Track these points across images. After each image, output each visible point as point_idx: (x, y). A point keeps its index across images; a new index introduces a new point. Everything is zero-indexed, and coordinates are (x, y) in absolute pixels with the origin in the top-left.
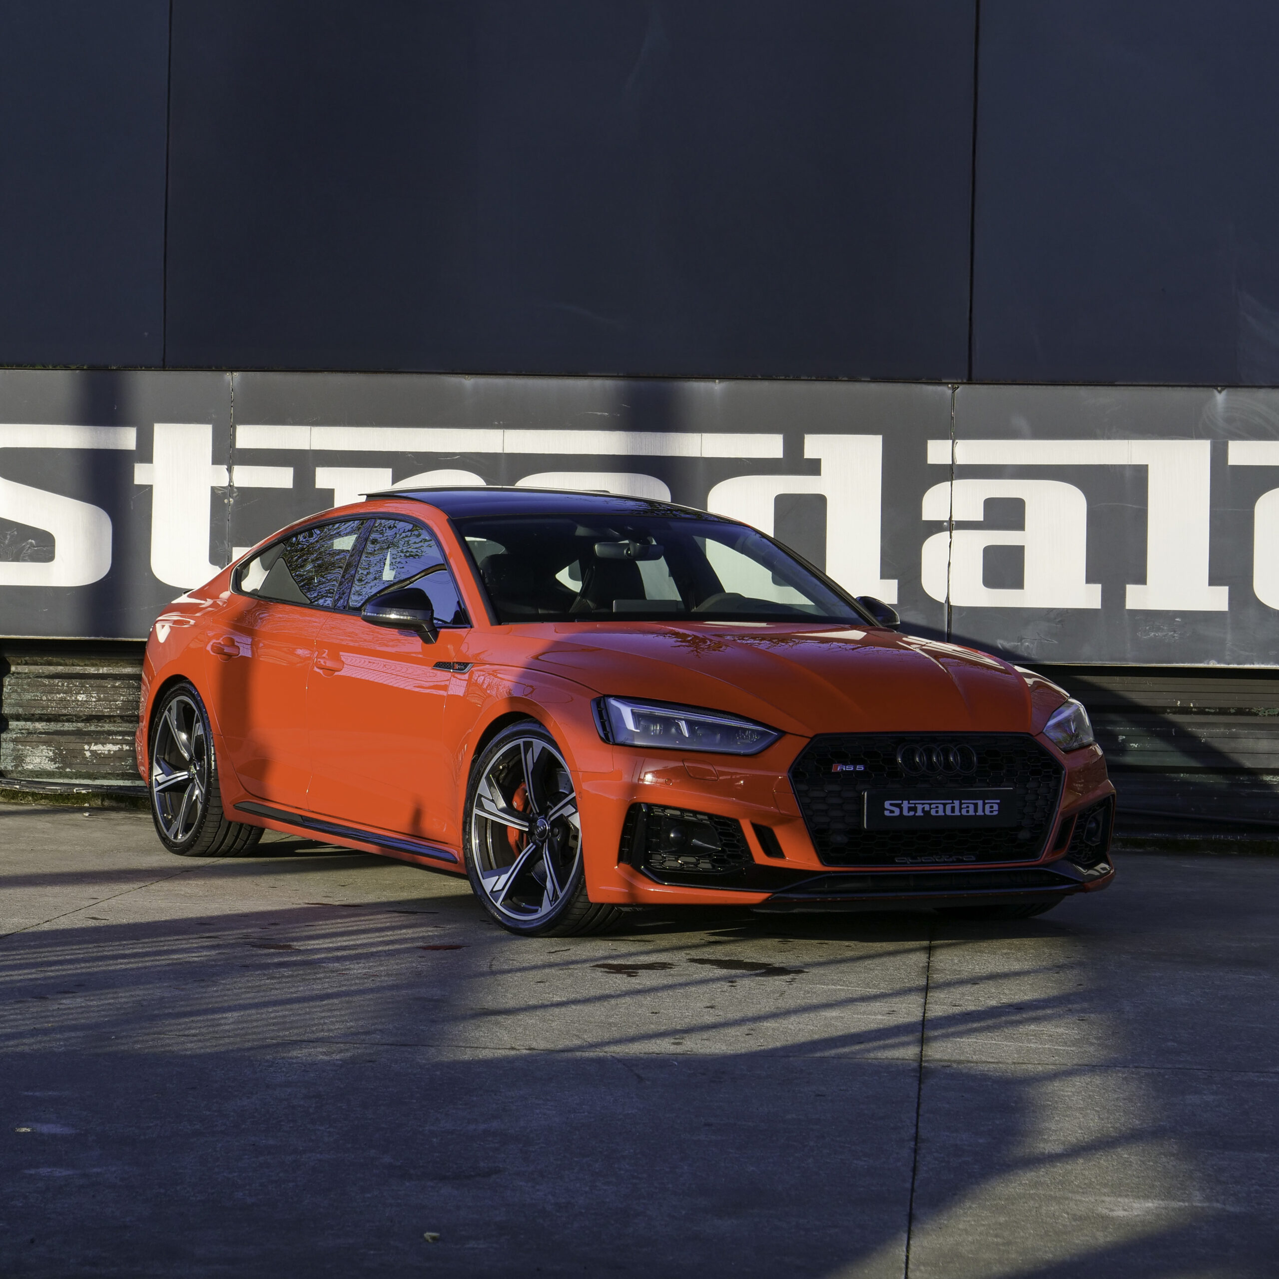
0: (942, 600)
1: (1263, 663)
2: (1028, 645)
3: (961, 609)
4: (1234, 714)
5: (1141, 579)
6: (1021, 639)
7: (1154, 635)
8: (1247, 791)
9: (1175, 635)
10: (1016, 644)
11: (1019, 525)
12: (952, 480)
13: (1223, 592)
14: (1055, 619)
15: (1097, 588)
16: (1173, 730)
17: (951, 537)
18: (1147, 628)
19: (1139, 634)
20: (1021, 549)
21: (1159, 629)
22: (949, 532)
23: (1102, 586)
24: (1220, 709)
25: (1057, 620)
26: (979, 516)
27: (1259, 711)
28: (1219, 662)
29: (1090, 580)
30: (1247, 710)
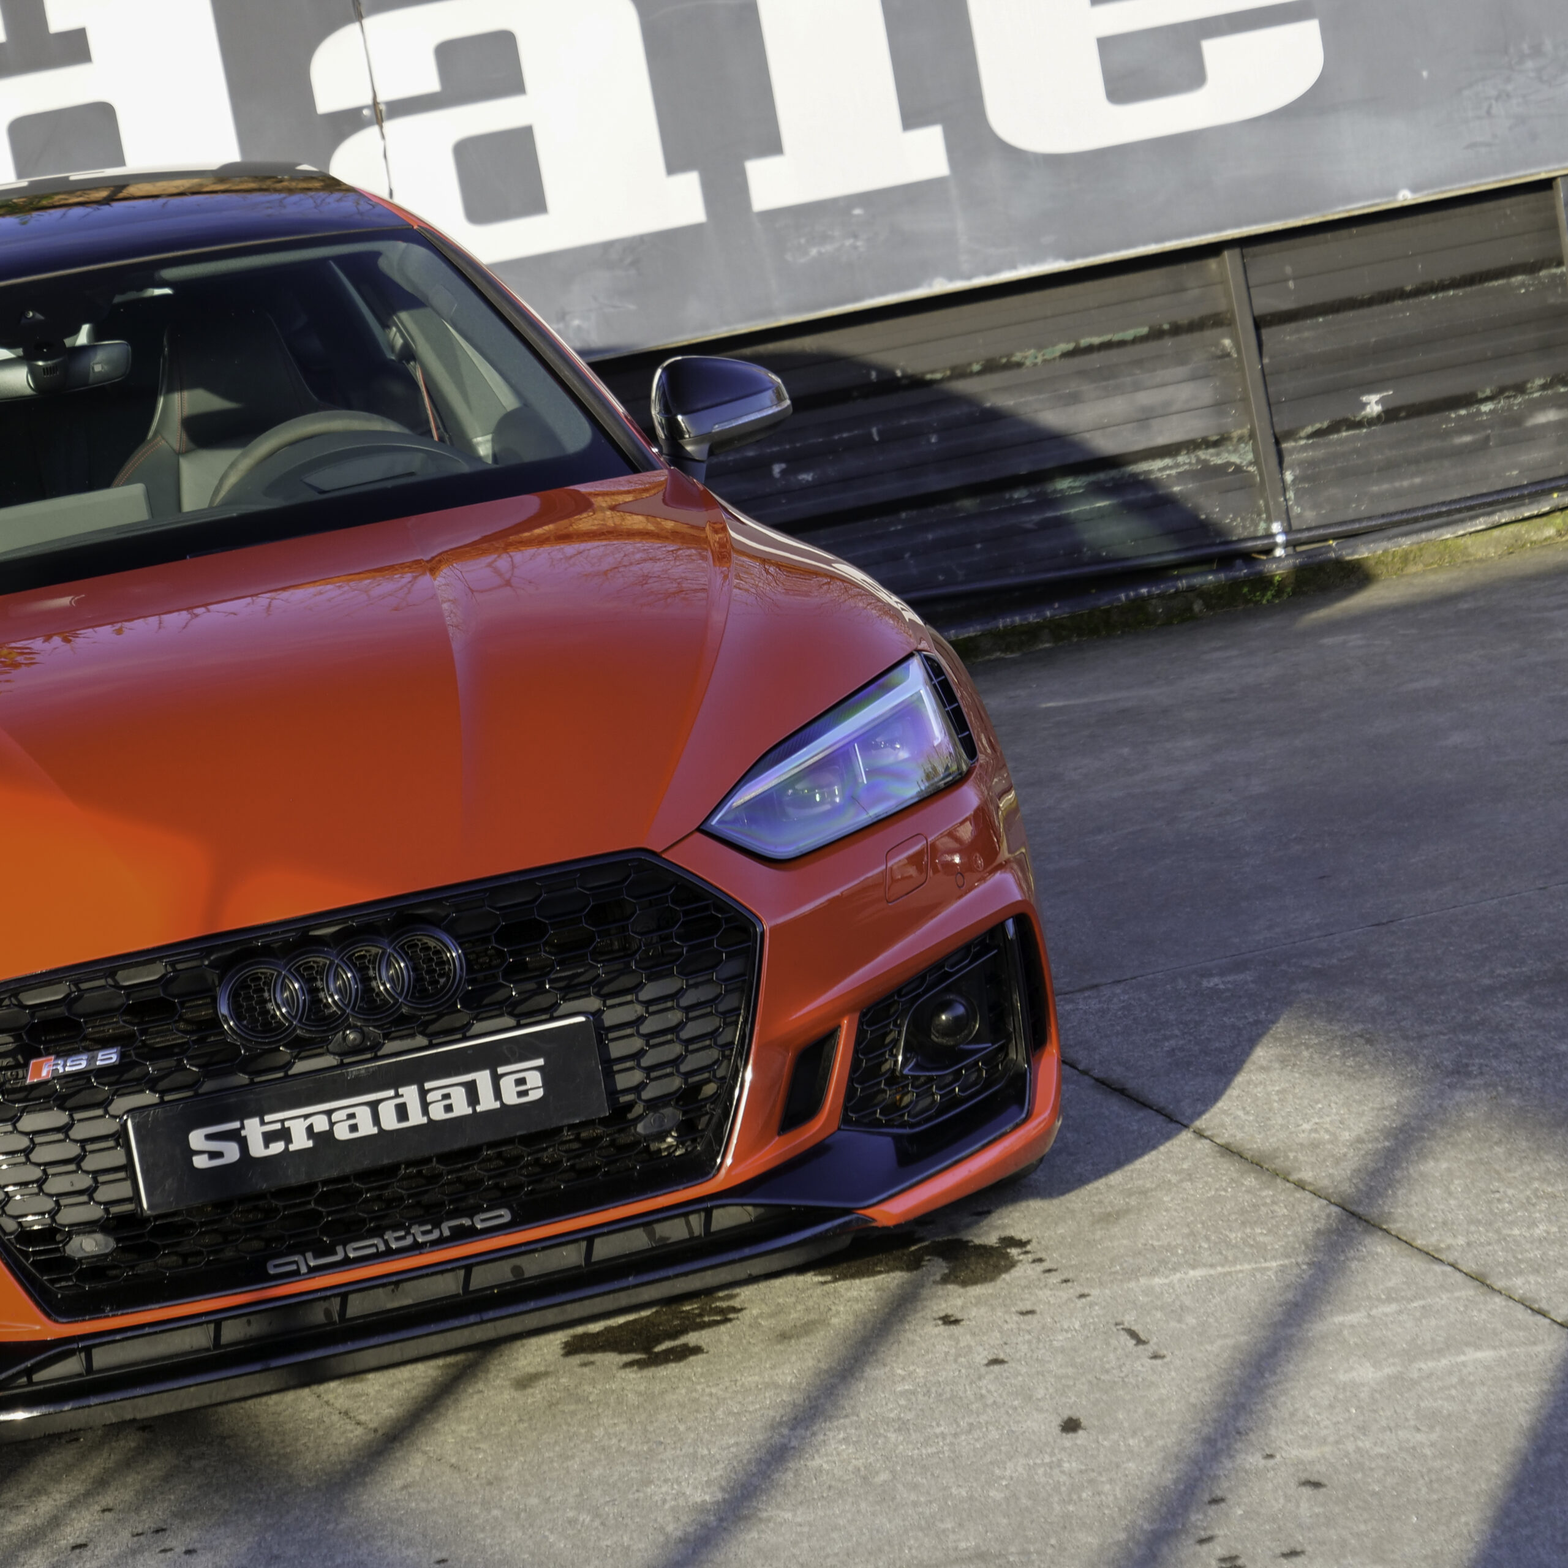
1: (1033, 262)
4: (979, 373)
5: (772, 146)
7: (820, 253)
8: (1036, 517)
9: (859, 243)
11: (514, 85)
12: (359, 17)
13: (932, 138)
14: (622, 261)
15: (690, 182)
16: (874, 430)
17: (383, 137)
18: (803, 241)
19: (789, 257)
20: (526, 134)
21: (825, 238)
22: (377, 127)
23: (701, 175)
24: (953, 369)
25: (628, 261)
26: (430, 83)
27: (1026, 358)
28: (951, 278)
29: (672, 168)
30: (1004, 360)
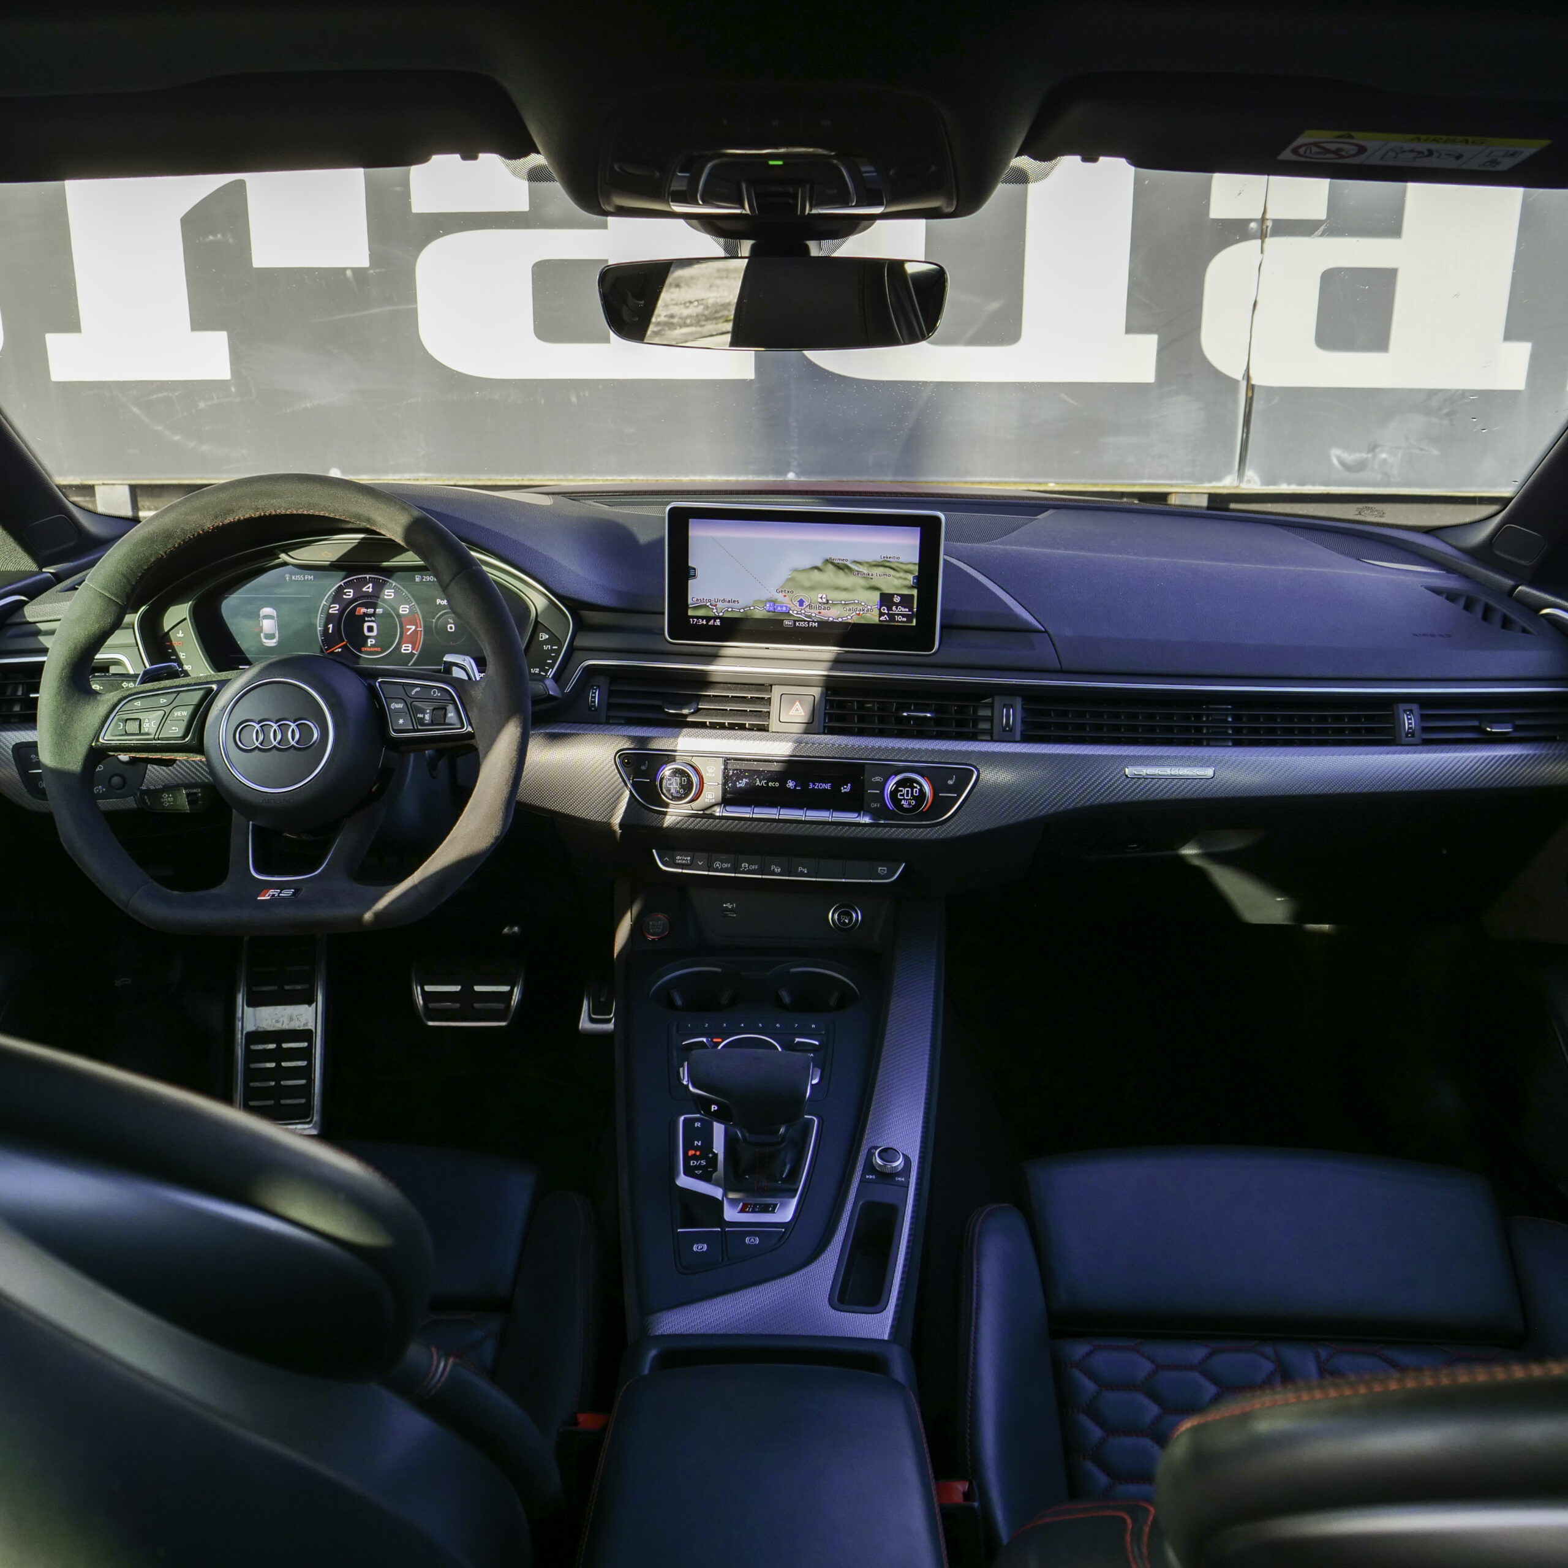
0: (1238, 374)
2: (1385, 460)
3: (1271, 391)
6: (1373, 448)
10: (1364, 455)
14: (1440, 409)
15: (1522, 351)
17: (1262, 251)
20: (1390, 276)
22: (1259, 241)
23: (1533, 347)
25: (1445, 411)
